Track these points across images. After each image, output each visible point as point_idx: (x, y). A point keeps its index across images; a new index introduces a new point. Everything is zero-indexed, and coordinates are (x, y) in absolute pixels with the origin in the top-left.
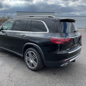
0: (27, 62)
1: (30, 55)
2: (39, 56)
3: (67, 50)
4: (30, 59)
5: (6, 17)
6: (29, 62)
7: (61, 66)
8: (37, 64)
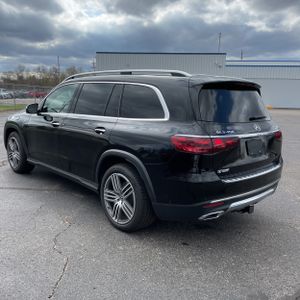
0: (107, 205)
1: (116, 184)
2: (139, 188)
3: (220, 172)
4: (117, 197)
5: (63, 69)
6: (112, 204)
7: (201, 218)
8: (133, 210)
